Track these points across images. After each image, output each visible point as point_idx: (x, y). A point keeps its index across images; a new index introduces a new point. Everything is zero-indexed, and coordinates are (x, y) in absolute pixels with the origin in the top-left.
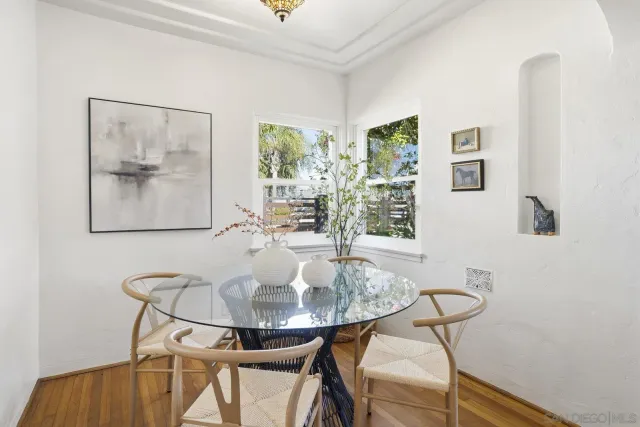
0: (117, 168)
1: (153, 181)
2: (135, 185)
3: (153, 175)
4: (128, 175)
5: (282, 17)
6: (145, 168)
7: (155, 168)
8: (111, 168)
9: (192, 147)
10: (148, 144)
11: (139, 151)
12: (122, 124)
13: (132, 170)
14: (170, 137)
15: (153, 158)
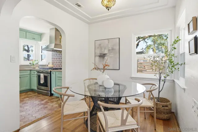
0: (99, 55)
1: (106, 57)
2: (102, 58)
3: (106, 56)
4: (101, 56)
5: (108, 9)
6: (104, 54)
7: (106, 54)
8: (98, 55)
9: (114, 48)
10: (105, 49)
11: (103, 51)
12: (100, 45)
13: (102, 55)
14: (109, 46)
15: (106, 52)
